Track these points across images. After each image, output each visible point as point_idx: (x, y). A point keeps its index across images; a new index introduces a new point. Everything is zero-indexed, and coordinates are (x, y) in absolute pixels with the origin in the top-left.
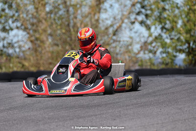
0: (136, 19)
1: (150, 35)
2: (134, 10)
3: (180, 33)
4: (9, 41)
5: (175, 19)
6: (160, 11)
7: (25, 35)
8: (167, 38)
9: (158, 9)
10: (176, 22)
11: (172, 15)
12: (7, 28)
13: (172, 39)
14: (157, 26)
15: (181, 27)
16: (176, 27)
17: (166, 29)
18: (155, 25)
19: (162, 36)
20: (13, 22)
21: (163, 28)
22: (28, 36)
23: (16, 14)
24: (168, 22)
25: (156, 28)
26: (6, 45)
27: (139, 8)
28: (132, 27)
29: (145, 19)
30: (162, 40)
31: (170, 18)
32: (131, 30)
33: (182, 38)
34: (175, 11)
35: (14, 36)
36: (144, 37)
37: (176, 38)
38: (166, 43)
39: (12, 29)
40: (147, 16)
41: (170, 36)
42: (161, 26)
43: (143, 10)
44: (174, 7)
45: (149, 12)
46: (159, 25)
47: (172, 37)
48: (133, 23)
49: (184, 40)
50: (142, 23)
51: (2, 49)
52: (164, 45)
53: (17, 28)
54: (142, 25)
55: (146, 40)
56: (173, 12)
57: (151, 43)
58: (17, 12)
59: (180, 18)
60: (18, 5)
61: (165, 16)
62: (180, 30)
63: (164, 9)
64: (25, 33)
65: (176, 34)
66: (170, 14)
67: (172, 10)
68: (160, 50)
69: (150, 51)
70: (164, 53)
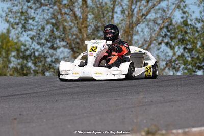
0: (162, 40)
1: (174, 54)
2: (161, 33)
3: (199, 53)
4: (56, 57)
5: (195, 41)
6: (182, 34)
7: (70, 52)
8: (188, 56)
9: (181, 32)
10: (196, 43)
11: (193, 37)
12: (55, 46)
13: (192, 58)
14: (180, 46)
15: (200, 47)
16: (196, 47)
17: (187, 49)
18: (178, 45)
19: (184, 55)
20: (60, 42)
21: (185, 49)
22: (72, 53)
23: (63, 35)
24: (189, 43)
25: (179, 48)
26: (53, 60)
27: (165, 32)
28: (159, 47)
29: (170, 41)
30: (184, 58)
31: (191, 40)
32: (158, 50)
33: (201, 57)
34: (195, 34)
35: (61, 53)
36: (169, 56)
37: (196, 57)
38: (187, 61)
39: (59, 48)
40: (172, 38)
41: (191, 55)
42: (183, 46)
43: (169, 33)
44: (194, 31)
45: (173, 35)
46: (181, 46)
47: (192, 56)
48: (160, 44)
49: (202, 59)
50: (167, 44)
51: (50, 63)
52: (185, 63)
53: (64, 46)
54: (167, 46)
55: (170, 58)
56: (193, 35)
57: (175, 61)
58: (63, 33)
59: (199, 40)
60: (64, 28)
61: (187, 38)
62: (199, 50)
63: (186, 32)
64: (69, 51)
65: (196, 53)
66: (191, 37)
67: (192, 33)
68: (182, 66)
69: (174, 68)
70: (185, 69)
